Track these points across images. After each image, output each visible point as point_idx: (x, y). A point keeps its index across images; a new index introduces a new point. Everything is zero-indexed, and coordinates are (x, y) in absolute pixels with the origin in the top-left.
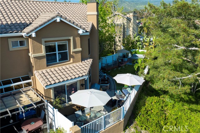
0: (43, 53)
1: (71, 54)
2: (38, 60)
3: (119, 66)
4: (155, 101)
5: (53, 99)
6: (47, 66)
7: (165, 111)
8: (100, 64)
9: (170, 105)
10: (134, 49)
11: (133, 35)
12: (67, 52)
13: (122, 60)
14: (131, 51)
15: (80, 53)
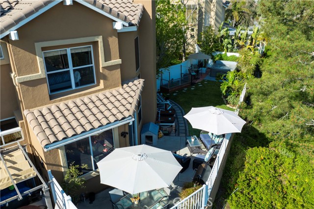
0: (40, 73)
1: (101, 71)
2: (31, 88)
3: (192, 84)
4: (263, 158)
5: (64, 167)
6: (51, 99)
7: (280, 176)
8: (158, 82)
9: (287, 163)
10: (217, 51)
11: (215, 25)
12: (92, 67)
13: (197, 72)
14: (213, 54)
15: (119, 69)
